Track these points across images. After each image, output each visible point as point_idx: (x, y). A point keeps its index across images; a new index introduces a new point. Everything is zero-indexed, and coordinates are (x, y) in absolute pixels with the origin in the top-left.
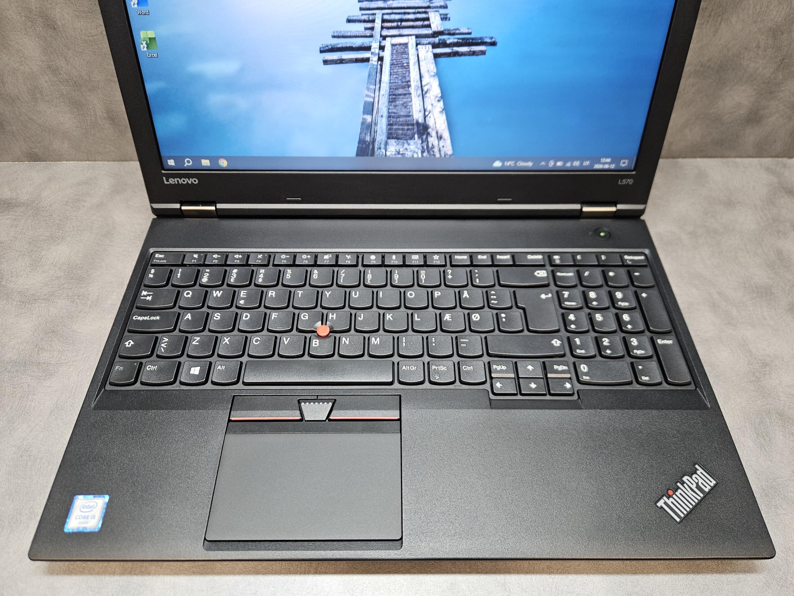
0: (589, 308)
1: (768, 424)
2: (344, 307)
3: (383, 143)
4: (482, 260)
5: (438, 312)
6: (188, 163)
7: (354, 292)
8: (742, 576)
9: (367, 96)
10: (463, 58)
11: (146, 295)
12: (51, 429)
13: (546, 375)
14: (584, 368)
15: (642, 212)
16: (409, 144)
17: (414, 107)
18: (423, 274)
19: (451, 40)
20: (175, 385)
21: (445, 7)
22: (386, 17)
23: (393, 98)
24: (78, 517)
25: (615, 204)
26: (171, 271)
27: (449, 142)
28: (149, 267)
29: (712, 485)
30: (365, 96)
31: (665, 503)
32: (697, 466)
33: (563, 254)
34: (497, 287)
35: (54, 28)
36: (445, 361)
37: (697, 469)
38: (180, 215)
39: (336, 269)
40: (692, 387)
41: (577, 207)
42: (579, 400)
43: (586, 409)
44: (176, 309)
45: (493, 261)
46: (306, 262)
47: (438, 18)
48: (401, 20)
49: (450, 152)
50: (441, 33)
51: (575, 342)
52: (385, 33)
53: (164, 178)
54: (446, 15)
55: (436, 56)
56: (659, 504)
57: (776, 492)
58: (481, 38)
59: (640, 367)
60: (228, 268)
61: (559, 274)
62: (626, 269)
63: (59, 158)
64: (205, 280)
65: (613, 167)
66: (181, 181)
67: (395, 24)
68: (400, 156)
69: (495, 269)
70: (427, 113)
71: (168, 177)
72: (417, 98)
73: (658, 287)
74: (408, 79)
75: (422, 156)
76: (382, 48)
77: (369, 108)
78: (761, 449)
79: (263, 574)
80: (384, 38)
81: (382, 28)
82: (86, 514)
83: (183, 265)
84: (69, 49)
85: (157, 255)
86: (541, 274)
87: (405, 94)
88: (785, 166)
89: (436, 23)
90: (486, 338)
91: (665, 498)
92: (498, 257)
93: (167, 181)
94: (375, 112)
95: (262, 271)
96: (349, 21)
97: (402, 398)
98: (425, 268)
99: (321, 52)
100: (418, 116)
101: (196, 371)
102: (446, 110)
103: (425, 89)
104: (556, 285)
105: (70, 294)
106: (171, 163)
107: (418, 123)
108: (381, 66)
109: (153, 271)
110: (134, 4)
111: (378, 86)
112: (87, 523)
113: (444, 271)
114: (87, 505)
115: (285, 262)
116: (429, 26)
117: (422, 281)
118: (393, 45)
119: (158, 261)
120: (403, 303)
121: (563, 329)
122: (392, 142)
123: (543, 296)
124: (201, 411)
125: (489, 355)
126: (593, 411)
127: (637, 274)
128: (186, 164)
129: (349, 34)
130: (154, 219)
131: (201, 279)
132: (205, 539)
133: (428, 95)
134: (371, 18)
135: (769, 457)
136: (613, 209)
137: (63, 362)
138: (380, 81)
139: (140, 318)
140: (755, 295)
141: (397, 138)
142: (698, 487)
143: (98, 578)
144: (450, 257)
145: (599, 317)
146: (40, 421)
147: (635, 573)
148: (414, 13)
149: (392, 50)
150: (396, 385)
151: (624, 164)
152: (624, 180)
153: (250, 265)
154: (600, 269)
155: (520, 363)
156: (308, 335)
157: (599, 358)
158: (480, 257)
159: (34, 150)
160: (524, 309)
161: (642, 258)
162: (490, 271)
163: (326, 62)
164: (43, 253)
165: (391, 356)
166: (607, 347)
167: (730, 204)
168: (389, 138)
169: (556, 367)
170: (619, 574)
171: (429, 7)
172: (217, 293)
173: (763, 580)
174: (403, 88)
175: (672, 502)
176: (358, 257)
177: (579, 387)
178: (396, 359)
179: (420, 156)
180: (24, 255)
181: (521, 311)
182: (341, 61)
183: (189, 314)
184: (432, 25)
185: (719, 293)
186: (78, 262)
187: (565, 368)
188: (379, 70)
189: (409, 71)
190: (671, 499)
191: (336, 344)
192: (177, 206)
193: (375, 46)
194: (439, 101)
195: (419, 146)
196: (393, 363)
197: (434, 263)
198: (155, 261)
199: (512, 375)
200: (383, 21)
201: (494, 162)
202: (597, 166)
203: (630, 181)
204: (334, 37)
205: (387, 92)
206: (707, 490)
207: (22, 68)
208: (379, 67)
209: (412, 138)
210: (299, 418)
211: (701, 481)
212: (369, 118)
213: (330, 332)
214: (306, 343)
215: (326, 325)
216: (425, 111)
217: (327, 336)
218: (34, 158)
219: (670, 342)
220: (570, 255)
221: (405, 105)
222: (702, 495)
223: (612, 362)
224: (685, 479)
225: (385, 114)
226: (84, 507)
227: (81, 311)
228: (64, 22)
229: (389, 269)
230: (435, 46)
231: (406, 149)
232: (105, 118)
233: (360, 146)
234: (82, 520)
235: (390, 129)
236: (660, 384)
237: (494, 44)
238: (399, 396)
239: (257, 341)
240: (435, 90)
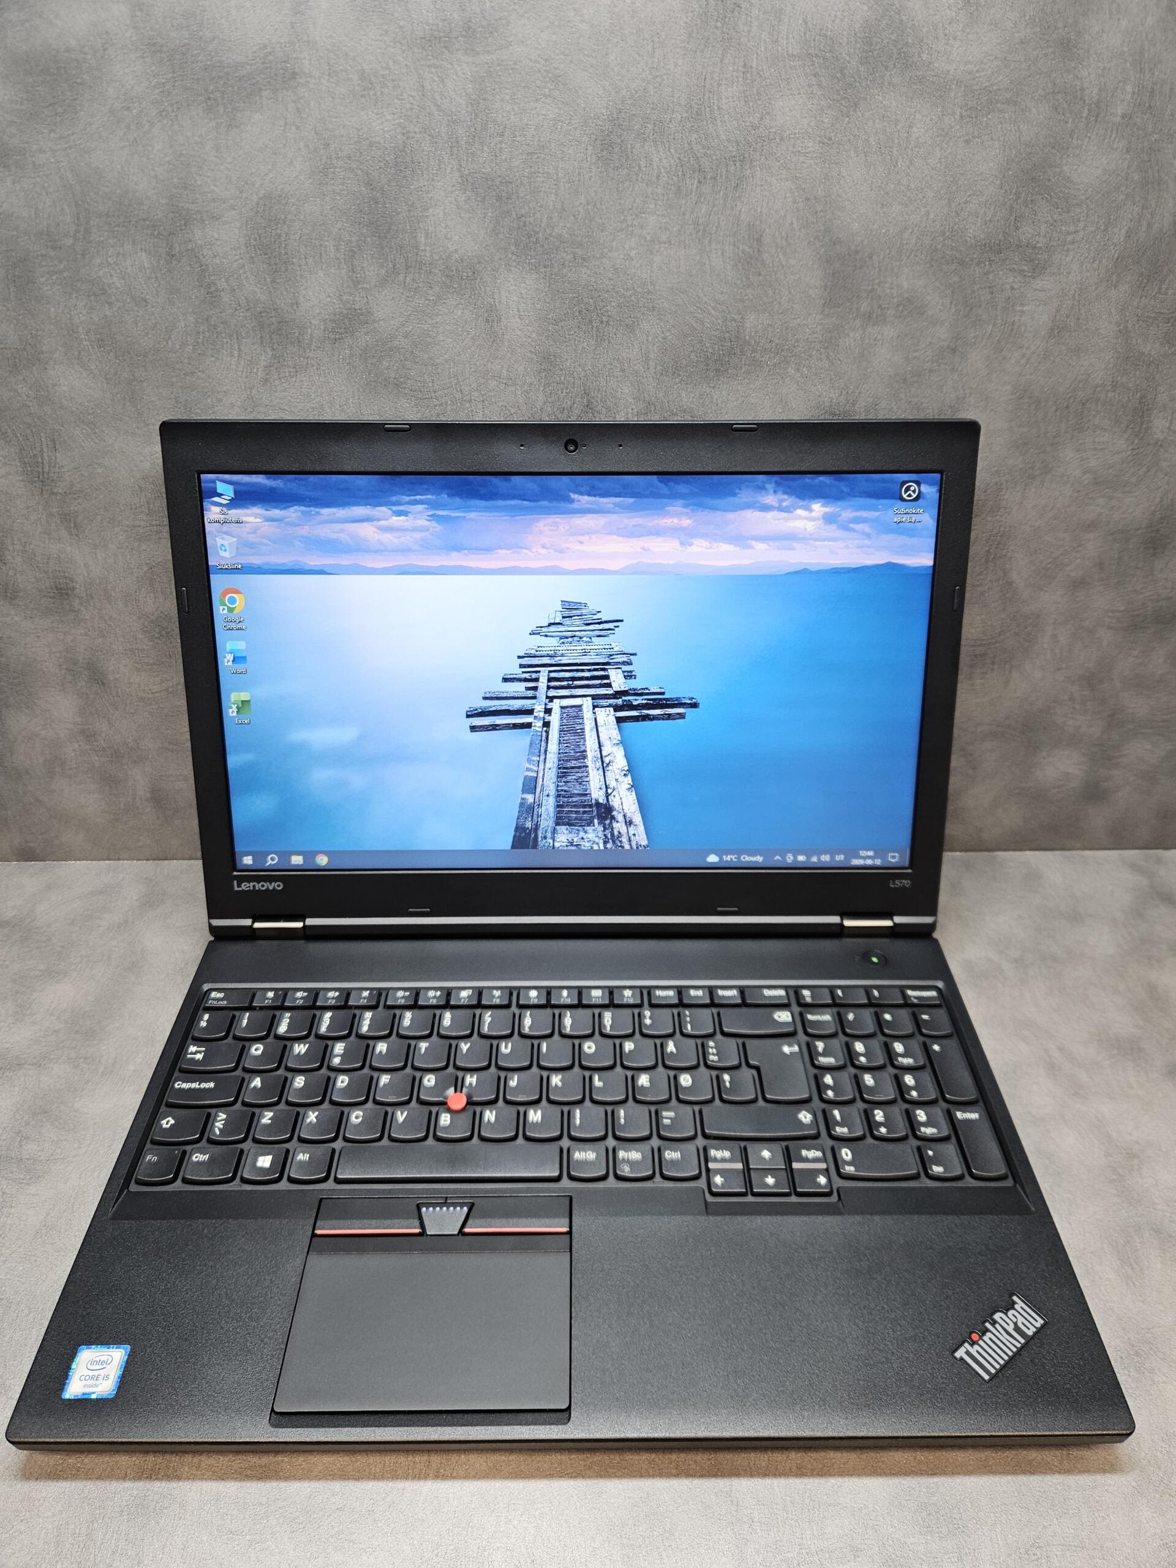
0: (854, 1066)
1: (1138, 1245)
2: (488, 1067)
3: (550, 830)
4: (697, 997)
5: (629, 1073)
6: (272, 861)
7: (504, 1044)
8: (1099, 1478)
9: (528, 769)
10: (654, 722)
11: (196, 1054)
12: (35, 1258)
13: (791, 1166)
14: (847, 1155)
15: (932, 927)
16: (586, 832)
17: (592, 783)
18: (608, 1017)
19: (638, 701)
20: (234, 1183)
21: (629, 663)
22: (553, 675)
23: (563, 772)
24: (83, 1378)
25: (888, 915)
26: (234, 1017)
27: (641, 828)
28: (201, 1011)
29: (1038, 1325)
30: (524, 768)
31: (968, 1353)
32: (1015, 1298)
33: (816, 990)
34: (719, 1036)
35: (103, 684)
36: (638, 1145)
37: (1014, 1303)
38: (250, 935)
39: (478, 1012)
40: (1009, 1183)
41: (835, 919)
42: (840, 1203)
43: (849, 1214)
44: (239, 1072)
45: (712, 999)
46: (434, 1002)
47: (621, 676)
48: (573, 679)
49: (644, 842)
50: (625, 693)
51: (834, 1117)
52: (552, 693)
53: (235, 882)
54: (631, 672)
55: (619, 720)
56: (958, 1354)
57: (1151, 1349)
58: (677, 699)
59: (930, 1153)
60: (318, 1013)
61: (810, 1017)
62: (910, 1010)
63: (67, 855)
64: (282, 1029)
65: (878, 862)
66: (258, 886)
67: (565, 683)
68: (573, 848)
69: (715, 1011)
70: (610, 791)
71: (241, 880)
72: (595, 771)
73: (958, 1036)
74: (583, 748)
75: (606, 848)
76: (548, 711)
77: (530, 786)
78: (1127, 1284)
79: (356, 1479)
80: (551, 699)
81: (549, 687)
82: (96, 1373)
83: (250, 1008)
84: (116, 709)
85: (214, 995)
86: (783, 1016)
87: (579, 767)
88: (1159, 861)
89: (618, 681)
90: (701, 1112)
91: (966, 1345)
92: (721, 992)
93: (239, 886)
94: (538, 790)
95: (368, 1015)
96: (505, 680)
97: (574, 1200)
98: (611, 1009)
99: (468, 716)
100: (597, 794)
101: (265, 1161)
102: (634, 786)
103: (607, 760)
104: (806, 1033)
105: (73, 1055)
106: (248, 860)
107: (598, 804)
108: (547, 732)
109: (206, 1017)
110: (228, 661)
111: (542, 757)
112: (96, 1386)
113: (639, 1015)
114: (98, 1359)
115: (402, 1002)
116: (609, 685)
117: (605, 1028)
118: (562, 708)
119: (215, 1002)
120: (577, 1060)
121: (816, 1098)
122: (562, 829)
123: (786, 1049)
124: (271, 1220)
125: (706, 1136)
126: (858, 1218)
127: (925, 1017)
128: (270, 862)
129: (505, 695)
130: (211, 942)
131: (277, 1028)
132: (272, 1410)
133: (610, 768)
134: (534, 676)
135: (1140, 1296)
136: (887, 923)
137: (57, 1157)
138: (546, 751)
139: (186, 1086)
140: (1115, 1052)
141: (570, 825)
142: (1017, 1329)
143: (100, 1484)
144: (649, 993)
145: (868, 1080)
146: (20, 1247)
147: (934, 1474)
148: (589, 670)
149: (562, 713)
150: (565, 1182)
151: (894, 858)
152: (897, 882)
153: (350, 1007)
154: (872, 1010)
155: (751, 1147)
156: (434, 1109)
157: (870, 1140)
158: (693, 992)
159: (32, 845)
160: (757, 1069)
161: (934, 993)
162: (706, 1014)
163: (473, 728)
164: (35, 995)
165: (559, 1138)
166: (880, 1124)
167: (1075, 917)
168: (557, 824)
169: (804, 1153)
170: (908, 1476)
171: (608, 664)
172: (300, 1049)
173: (1134, 1484)
174: (577, 759)
175: (977, 1352)
176: (511, 994)
177: (838, 1183)
178: (565, 1143)
179: (602, 847)
180: (6, 998)
181: (755, 1072)
182: (494, 727)
183: (258, 1079)
184: (613, 684)
185: (1060, 1049)
186: (87, 1009)
187: (819, 1154)
188: (544, 738)
189: (584, 738)
190: (976, 1347)
191: (476, 1121)
192: (247, 922)
193: (539, 708)
194: (625, 775)
195: (601, 834)
196: (561, 1150)
197: (625, 1001)
198: (210, 1003)
199: (739, 1166)
200: (550, 680)
201: (707, 856)
202: (856, 862)
203: (906, 883)
204: (485, 698)
205: (556, 765)
206: (1030, 1333)
207: (43, 732)
208: (544, 734)
209: (590, 823)
210: (417, 1231)
211: (1020, 1320)
212: (530, 798)
213: (468, 1103)
214: (431, 1122)
215: (461, 1092)
216: (607, 787)
217: (464, 1109)
218: (27, 855)
219: (974, 1116)
220: (827, 991)
221: (580, 781)
222: (1023, 1341)
223: (890, 1146)
224: (997, 1316)
225: (553, 793)
226: (93, 1362)
227: (88, 1082)
228: (117, 676)
229: (557, 1012)
230: (617, 708)
231: (583, 838)
232: (147, 800)
233: (518, 834)
234: (89, 1382)
235: (559, 812)
236: (960, 1178)
237: (695, 705)
238: (568, 1198)
239: (357, 1117)
240: (620, 761)
